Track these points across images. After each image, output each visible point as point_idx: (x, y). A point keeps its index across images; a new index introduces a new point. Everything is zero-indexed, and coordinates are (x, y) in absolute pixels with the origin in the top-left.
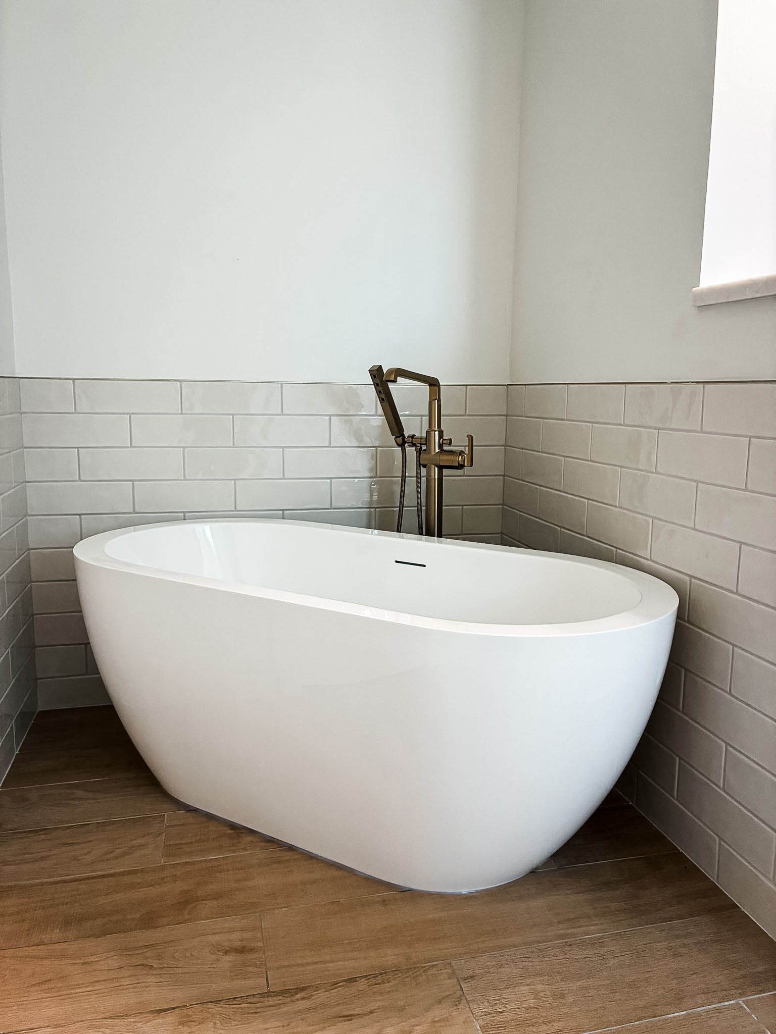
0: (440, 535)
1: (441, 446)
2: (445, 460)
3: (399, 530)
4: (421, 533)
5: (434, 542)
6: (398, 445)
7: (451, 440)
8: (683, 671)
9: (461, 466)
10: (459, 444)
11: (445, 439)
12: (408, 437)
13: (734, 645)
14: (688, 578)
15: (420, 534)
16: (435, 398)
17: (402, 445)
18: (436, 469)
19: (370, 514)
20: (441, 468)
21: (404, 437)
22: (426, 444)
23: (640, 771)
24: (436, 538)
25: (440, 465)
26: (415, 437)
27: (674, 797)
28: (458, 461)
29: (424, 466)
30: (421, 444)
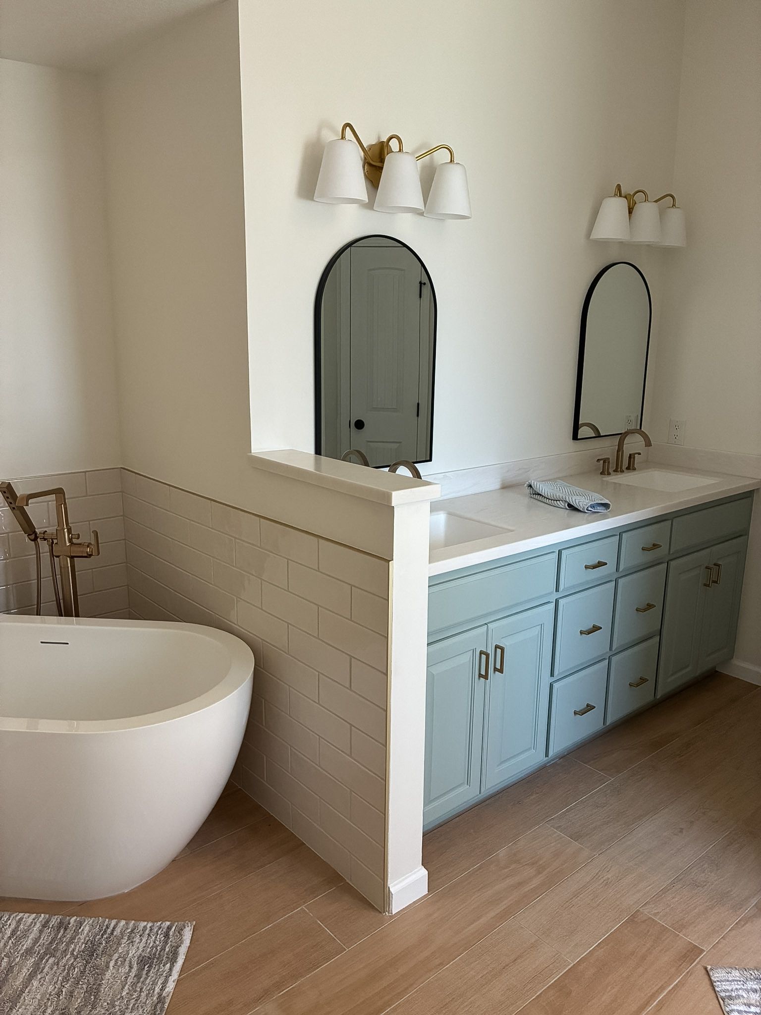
0: (77, 616)
1: (70, 540)
2: (76, 551)
3: (38, 614)
4: (61, 615)
5: (73, 624)
6: (32, 540)
7: (79, 535)
8: (263, 701)
9: (89, 556)
10: (86, 538)
11: (74, 535)
12: (40, 533)
13: (289, 686)
14: (260, 640)
15: (59, 616)
16: (61, 503)
17: (35, 540)
18: (68, 559)
19: (7, 590)
20: (72, 558)
21: (36, 534)
22: (57, 539)
23: (243, 766)
24: (74, 618)
25: (72, 556)
26: (46, 533)
27: (264, 781)
28: (87, 551)
29: (57, 557)
30: (52, 539)
